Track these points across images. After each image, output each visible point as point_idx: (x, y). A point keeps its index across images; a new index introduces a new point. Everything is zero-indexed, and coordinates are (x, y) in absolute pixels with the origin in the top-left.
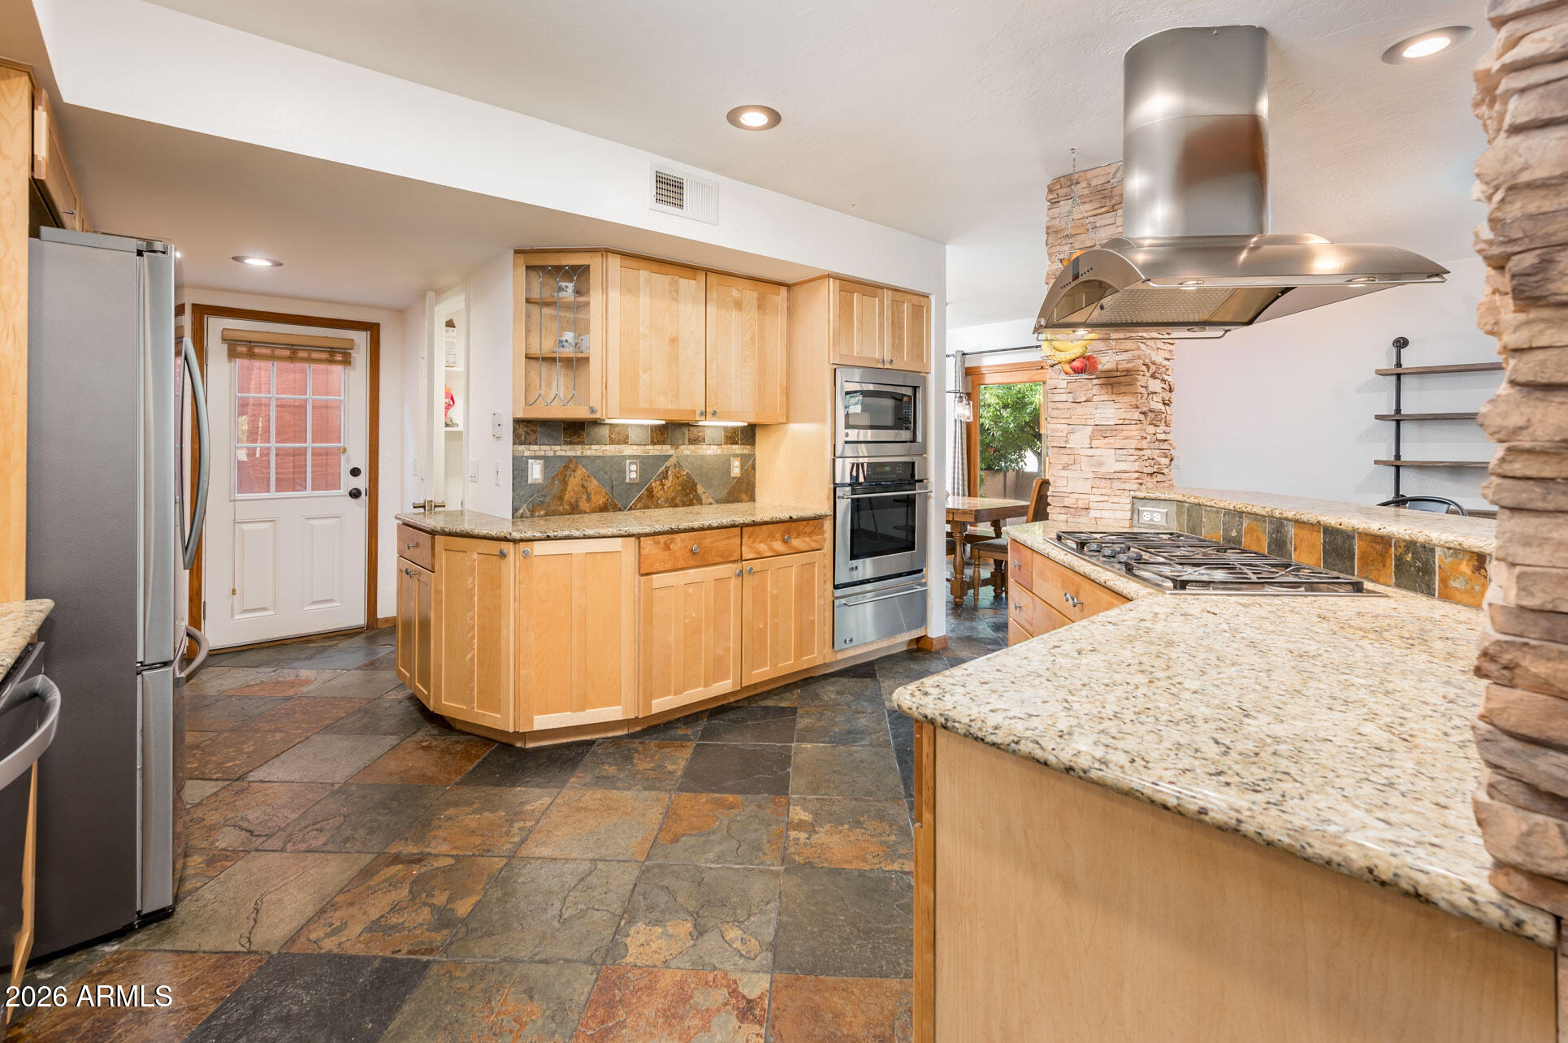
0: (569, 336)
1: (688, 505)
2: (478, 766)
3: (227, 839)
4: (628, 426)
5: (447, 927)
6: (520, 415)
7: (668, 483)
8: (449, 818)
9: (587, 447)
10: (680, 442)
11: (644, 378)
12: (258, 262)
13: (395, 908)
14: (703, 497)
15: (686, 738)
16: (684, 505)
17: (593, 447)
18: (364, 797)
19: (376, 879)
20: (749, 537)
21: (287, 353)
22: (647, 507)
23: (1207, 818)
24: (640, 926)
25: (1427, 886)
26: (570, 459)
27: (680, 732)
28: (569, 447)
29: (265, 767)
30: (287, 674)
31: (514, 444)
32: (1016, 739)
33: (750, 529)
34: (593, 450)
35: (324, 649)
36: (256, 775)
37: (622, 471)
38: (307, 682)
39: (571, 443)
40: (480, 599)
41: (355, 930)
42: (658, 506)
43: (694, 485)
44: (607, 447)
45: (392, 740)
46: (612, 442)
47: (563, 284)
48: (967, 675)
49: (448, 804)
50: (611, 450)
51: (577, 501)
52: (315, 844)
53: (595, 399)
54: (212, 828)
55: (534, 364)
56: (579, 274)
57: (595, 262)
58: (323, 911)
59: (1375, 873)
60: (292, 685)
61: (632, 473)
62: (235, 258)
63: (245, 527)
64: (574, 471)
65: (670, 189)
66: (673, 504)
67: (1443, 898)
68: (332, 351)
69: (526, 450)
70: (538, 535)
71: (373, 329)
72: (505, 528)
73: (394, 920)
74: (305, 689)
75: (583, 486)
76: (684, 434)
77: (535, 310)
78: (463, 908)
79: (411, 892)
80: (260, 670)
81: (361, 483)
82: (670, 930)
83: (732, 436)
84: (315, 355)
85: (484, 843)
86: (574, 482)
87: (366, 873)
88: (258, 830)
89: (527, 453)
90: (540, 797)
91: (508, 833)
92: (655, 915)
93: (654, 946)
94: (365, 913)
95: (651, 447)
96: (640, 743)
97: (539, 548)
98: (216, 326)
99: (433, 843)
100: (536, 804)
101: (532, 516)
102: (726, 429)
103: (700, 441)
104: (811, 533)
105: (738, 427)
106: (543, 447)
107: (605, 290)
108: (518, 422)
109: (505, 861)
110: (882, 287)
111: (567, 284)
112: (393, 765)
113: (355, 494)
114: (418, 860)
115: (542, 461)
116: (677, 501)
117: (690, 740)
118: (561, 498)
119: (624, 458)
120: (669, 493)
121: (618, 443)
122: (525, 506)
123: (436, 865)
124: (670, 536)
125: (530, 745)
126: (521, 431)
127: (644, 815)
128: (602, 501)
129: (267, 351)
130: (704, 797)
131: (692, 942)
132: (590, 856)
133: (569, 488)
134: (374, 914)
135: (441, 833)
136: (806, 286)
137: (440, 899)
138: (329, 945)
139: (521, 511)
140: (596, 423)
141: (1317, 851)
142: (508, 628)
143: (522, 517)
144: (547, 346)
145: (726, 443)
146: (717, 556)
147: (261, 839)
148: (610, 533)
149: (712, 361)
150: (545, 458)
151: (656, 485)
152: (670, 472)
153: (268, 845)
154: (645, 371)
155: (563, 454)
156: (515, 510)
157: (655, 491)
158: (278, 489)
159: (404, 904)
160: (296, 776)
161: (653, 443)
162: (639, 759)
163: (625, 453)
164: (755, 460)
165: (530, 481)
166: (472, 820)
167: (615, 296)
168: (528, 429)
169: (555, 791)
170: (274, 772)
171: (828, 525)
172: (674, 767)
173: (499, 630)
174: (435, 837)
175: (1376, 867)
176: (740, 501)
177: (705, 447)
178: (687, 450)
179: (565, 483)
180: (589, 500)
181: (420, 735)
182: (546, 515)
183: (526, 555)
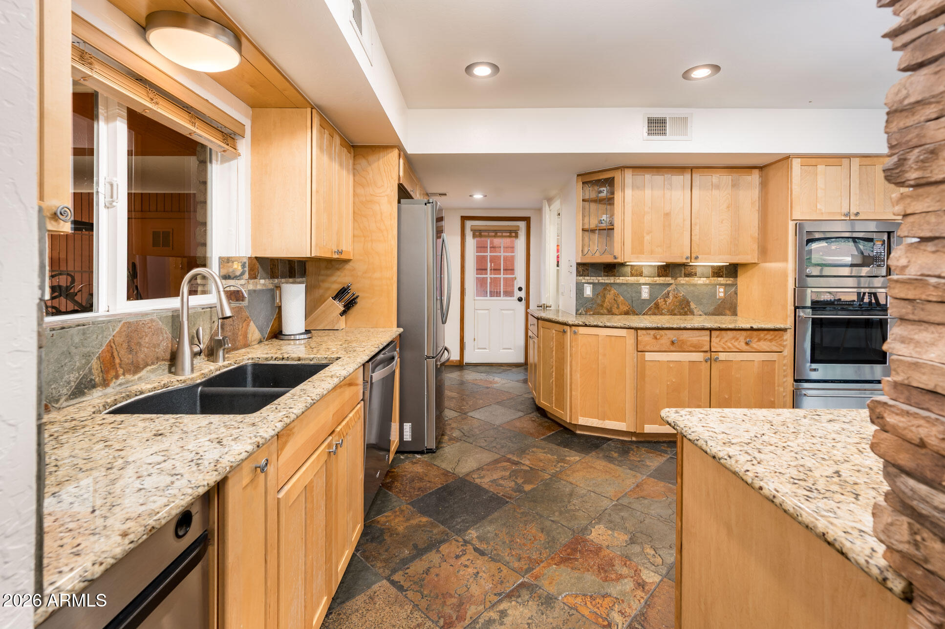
0: (604, 217)
1: (684, 315)
2: (552, 435)
3: (456, 434)
4: (642, 266)
5: (519, 492)
6: (579, 261)
7: (669, 301)
8: (533, 452)
9: (617, 278)
10: (678, 275)
11: (647, 238)
12: (478, 196)
13: (502, 478)
14: (695, 311)
15: (666, 452)
16: (681, 314)
17: (621, 278)
18: (504, 433)
19: (500, 465)
20: (717, 337)
21: (493, 234)
22: (654, 314)
23: (762, 492)
24: (602, 526)
25: (848, 549)
26: (607, 284)
27: (663, 448)
28: (607, 278)
29: (474, 412)
30: (491, 378)
31: (577, 276)
32: (698, 438)
33: (718, 333)
34: (621, 280)
35: (505, 371)
36: (470, 414)
37: (639, 293)
38: (496, 383)
39: (607, 276)
40: (556, 353)
41: (487, 480)
42: (662, 314)
43: (688, 303)
44: (630, 278)
45: (521, 414)
46: (632, 275)
47: (602, 189)
49: (534, 446)
50: (632, 279)
51: (611, 308)
52: (482, 445)
53: (617, 251)
54: (452, 428)
55: (586, 233)
56: (610, 182)
57: (617, 175)
58: (478, 469)
59: (826, 537)
60: (491, 382)
61: (645, 293)
62: (470, 196)
63: (479, 311)
64: (609, 291)
65: (657, 126)
66: (672, 313)
67: (853, 557)
68: (511, 232)
69: (583, 279)
70: (581, 323)
71: (527, 219)
72: (572, 320)
73: (501, 482)
74: (495, 385)
75: (614, 299)
76: (681, 270)
77: (586, 204)
78: (528, 488)
79: (510, 474)
80: (482, 374)
81: (522, 294)
82: (616, 535)
83: (718, 272)
84: (504, 234)
85: (543, 466)
86: (609, 297)
87: (496, 461)
88: (466, 434)
89: (583, 281)
90: (576, 456)
91: (555, 466)
92: (612, 525)
93: (605, 537)
94: (492, 475)
95: (658, 278)
96: (637, 447)
97: (582, 330)
98: (469, 224)
99: (524, 460)
100: (572, 459)
101: (586, 314)
102: (712, 267)
103: (692, 275)
104: (770, 340)
105: (723, 266)
106: (592, 278)
107: (623, 190)
108: (578, 264)
109: (550, 477)
110: (849, 157)
111: (604, 189)
112: (518, 424)
113: (520, 300)
114: (516, 463)
115: (591, 285)
116: (676, 312)
117: (667, 453)
118: (602, 306)
119: (640, 284)
120: (670, 306)
121: (636, 276)
122: (582, 309)
123: (522, 468)
124: (657, 331)
125: (578, 432)
126: (580, 269)
127: (623, 481)
128: (626, 308)
129: (487, 234)
130: (662, 484)
131: (625, 545)
132: (589, 489)
133: (607, 300)
134: (495, 477)
135: (529, 457)
136: (774, 166)
137: (520, 481)
138: (478, 481)
139: (580, 311)
140: (622, 265)
141: (804, 519)
142: (567, 369)
143: (580, 314)
144: (593, 224)
145: (713, 276)
146: (691, 346)
147: (466, 437)
148: (619, 326)
149: (696, 225)
150: (593, 284)
151: (661, 302)
152: (670, 294)
153: (468, 440)
154: (648, 234)
155: (603, 281)
156: (577, 310)
157: (660, 305)
158: (491, 296)
159: (506, 478)
160: (483, 418)
161: (659, 276)
162: (633, 454)
163: (641, 282)
164: (736, 288)
165: (585, 296)
166: (542, 456)
167: (629, 192)
168: (584, 268)
169: (584, 455)
170: (476, 414)
171: (789, 336)
172: (651, 464)
173: (564, 370)
174: (525, 457)
175: (827, 533)
176: (725, 315)
177: (696, 279)
178: (683, 280)
179: (604, 297)
180: (618, 308)
181: (531, 416)
182: (593, 314)
183: (575, 333)
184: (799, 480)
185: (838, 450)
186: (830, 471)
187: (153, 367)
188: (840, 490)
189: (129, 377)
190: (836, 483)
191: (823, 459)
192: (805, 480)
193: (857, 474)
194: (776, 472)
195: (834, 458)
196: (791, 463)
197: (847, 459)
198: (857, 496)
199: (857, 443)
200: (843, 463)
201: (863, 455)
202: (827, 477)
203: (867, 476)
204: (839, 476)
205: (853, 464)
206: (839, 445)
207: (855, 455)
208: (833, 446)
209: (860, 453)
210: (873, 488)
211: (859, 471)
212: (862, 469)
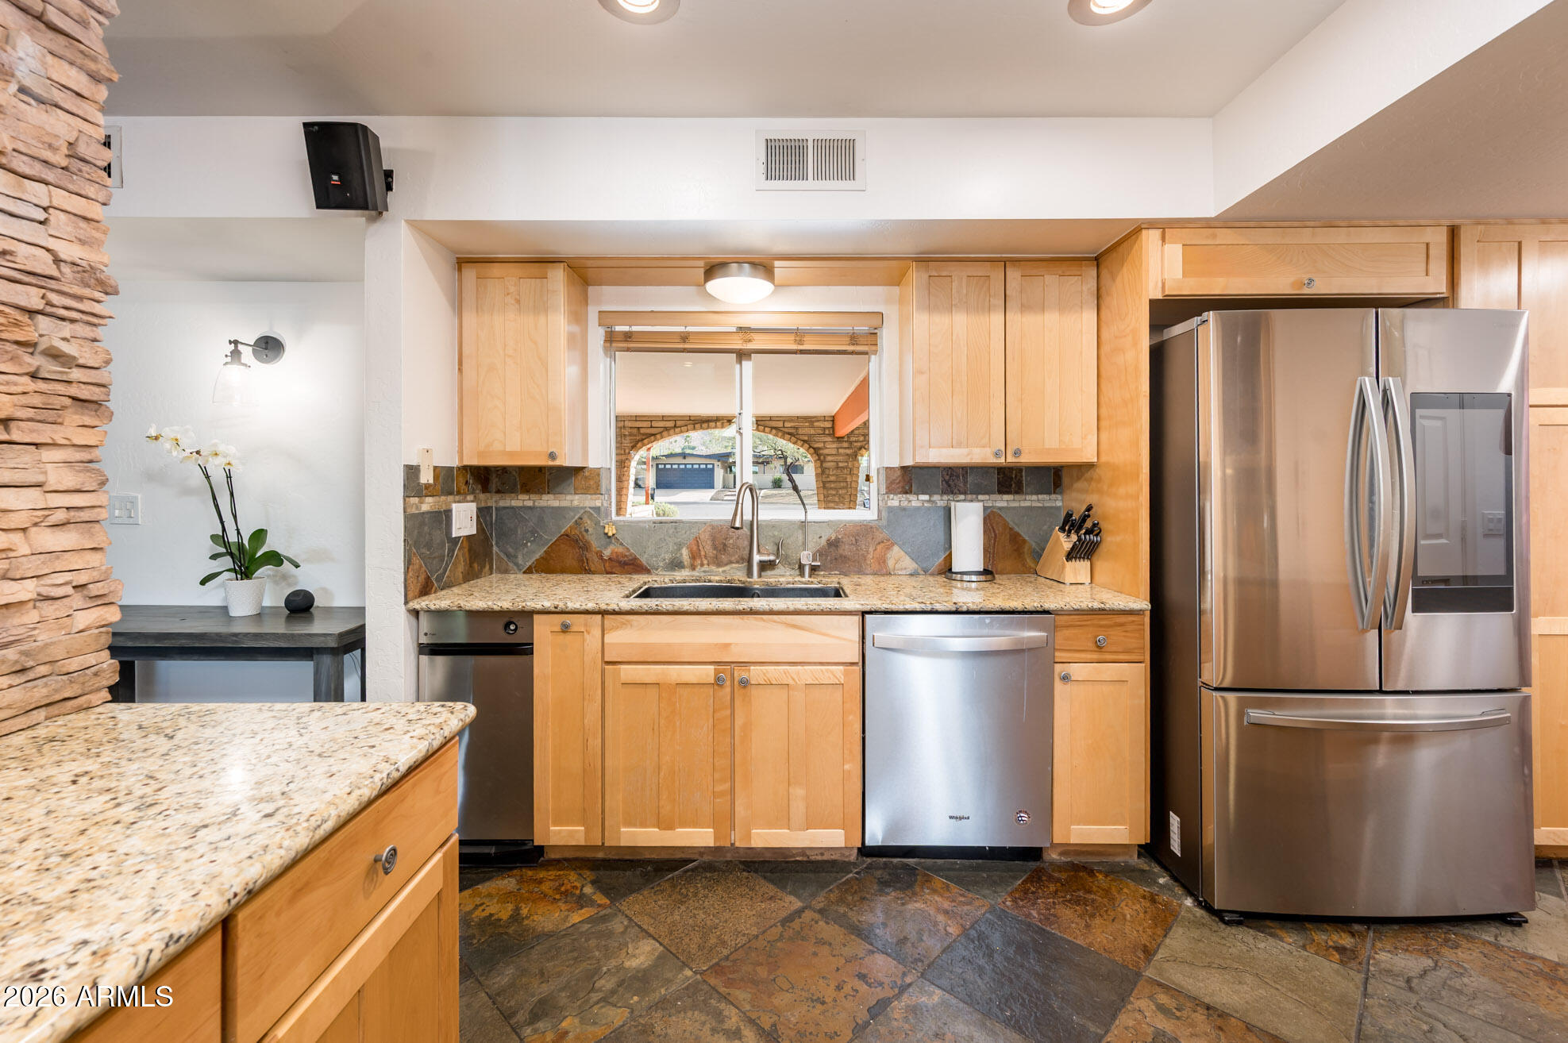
48: (408, 731)
184: (205, 715)
185: (185, 763)
186: (179, 735)
187: (737, 565)
188: (160, 724)
189: (713, 568)
190: (167, 728)
191: (197, 743)
192: (199, 717)
193: (146, 746)
194: (235, 710)
195: (185, 751)
196: (228, 723)
197: (167, 757)
198: (140, 727)
199: (160, 789)
200: (170, 750)
201: (146, 772)
202: (180, 729)
203: (133, 749)
204: (166, 735)
205: (156, 755)
206: (188, 771)
207: (157, 767)
208: (195, 766)
209: (150, 775)
210: (123, 741)
211: (146, 750)
212: (140, 754)
